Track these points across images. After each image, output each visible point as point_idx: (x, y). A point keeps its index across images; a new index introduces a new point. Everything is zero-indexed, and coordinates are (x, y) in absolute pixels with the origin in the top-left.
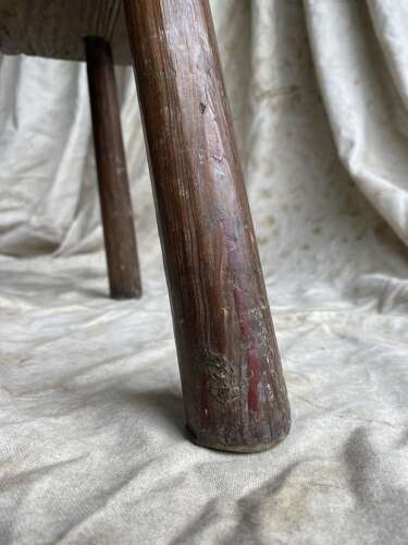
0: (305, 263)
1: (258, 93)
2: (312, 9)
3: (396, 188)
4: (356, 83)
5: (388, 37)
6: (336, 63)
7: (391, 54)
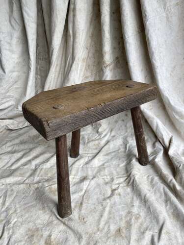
0: (123, 127)
1: (105, 65)
2: (126, 40)
5: (154, 61)
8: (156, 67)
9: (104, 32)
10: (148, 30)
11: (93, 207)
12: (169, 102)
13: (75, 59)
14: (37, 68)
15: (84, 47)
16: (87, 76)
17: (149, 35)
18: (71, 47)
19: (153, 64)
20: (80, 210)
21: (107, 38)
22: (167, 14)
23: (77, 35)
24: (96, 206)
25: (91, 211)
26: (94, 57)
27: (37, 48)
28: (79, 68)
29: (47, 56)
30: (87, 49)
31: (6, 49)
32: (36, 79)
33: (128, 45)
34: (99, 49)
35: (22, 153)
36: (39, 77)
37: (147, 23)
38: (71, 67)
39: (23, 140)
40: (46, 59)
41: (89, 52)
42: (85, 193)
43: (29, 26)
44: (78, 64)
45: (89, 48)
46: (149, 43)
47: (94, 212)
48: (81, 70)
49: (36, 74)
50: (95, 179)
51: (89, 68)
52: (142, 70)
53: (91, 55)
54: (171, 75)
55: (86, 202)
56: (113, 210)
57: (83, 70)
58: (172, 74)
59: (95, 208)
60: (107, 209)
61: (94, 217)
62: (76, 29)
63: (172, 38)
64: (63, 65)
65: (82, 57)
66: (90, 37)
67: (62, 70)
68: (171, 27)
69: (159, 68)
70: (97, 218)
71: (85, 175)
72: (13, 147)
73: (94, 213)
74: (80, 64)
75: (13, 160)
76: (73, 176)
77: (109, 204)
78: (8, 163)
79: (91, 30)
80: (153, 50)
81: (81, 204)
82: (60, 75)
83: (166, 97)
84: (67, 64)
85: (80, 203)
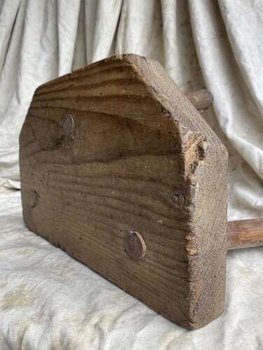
3: (253, 146)
4: (226, 84)
6: (214, 74)
7: (245, 72)
17: (232, 31)
21: (172, 50)
22: (257, 13)
31: (29, 73)
37: (229, 16)
43: (64, 42)
62: (128, 41)
80: (241, 48)
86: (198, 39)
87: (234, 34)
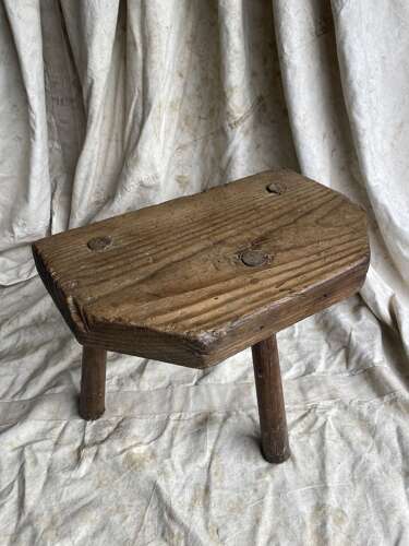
1: (232, 121)
8: (361, 132)
9: (228, 33)
10: (345, 33)
11: (234, 497)
12: (390, 218)
13: (150, 105)
14: (49, 124)
15: (173, 75)
16: (183, 143)
17: (346, 48)
18: (140, 73)
19: (354, 124)
20: (207, 508)
21: (236, 52)
23: (155, 42)
24: (240, 494)
25: (232, 510)
26: (200, 97)
27: (46, 71)
28: (163, 129)
29: (74, 93)
30: (181, 75)
32: (50, 150)
33: (290, 72)
34: (211, 75)
35: (42, 353)
36: (56, 145)
37: (343, 13)
38: (142, 126)
39: (40, 316)
40: (72, 101)
41: (185, 84)
42: (211, 458)
43: (19, 17)
44: (159, 119)
45: (185, 74)
46: (346, 70)
47: (240, 511)
48: (167, 131)
49: (51, 138)
50: (230, 420)
51: (186, 124)
52: (324, 137)
53: (190, 90)
54: (392, 145)
55: (218, 484)
56: (282, 501)
57: (173, 131)
58: (395, 143)
59: (240, 500)
60: (269, 499)
61: (240, 526)
62: (150, 24)
63: (401, 49)
64: (119, 117)
65: (170, 99)
66: (187, 42)
67: (115, 130)
68: (399, 18)
69: (368, 133)
70: (247, 527)
71: (205, 408)
72: (17, 335)
73: (239, 515)
74: (165, 117)
75: (24, 375)
76: (178, 415)
77: (271, 486)
78: (13, 383)
79: (190, 24)
80: (355, 86)
81: (207, 490)
82: (113, 143)
83: (383, 205)
84: (131, 117)
85: (202, 488)
86: (286, 49)
87: (347, 53)
